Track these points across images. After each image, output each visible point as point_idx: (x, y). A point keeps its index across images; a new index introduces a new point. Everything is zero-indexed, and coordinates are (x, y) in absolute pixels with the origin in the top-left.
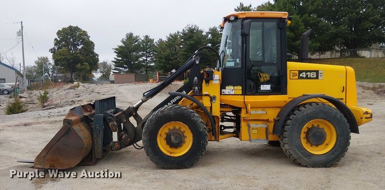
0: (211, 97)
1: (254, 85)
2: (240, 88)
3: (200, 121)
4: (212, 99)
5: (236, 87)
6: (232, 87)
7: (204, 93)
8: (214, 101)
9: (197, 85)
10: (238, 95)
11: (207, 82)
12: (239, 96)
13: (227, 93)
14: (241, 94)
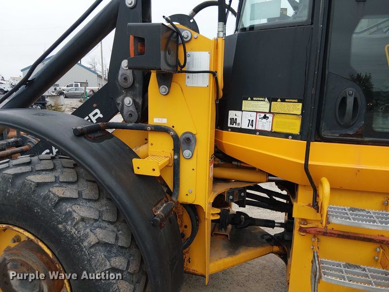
0: (176, 138)
1: (362, 102)
2: (297, 108)
3: (92, 239)
4: (183, 143)
5: (278, 106)
6: (263, 105)
7: (155, 119)
8: (187, 153)
9: (130, 89)
10: (286, 136)
11: (166, 79)
12: (290, 141)
13: (245, 125)
14: (296, 130)
